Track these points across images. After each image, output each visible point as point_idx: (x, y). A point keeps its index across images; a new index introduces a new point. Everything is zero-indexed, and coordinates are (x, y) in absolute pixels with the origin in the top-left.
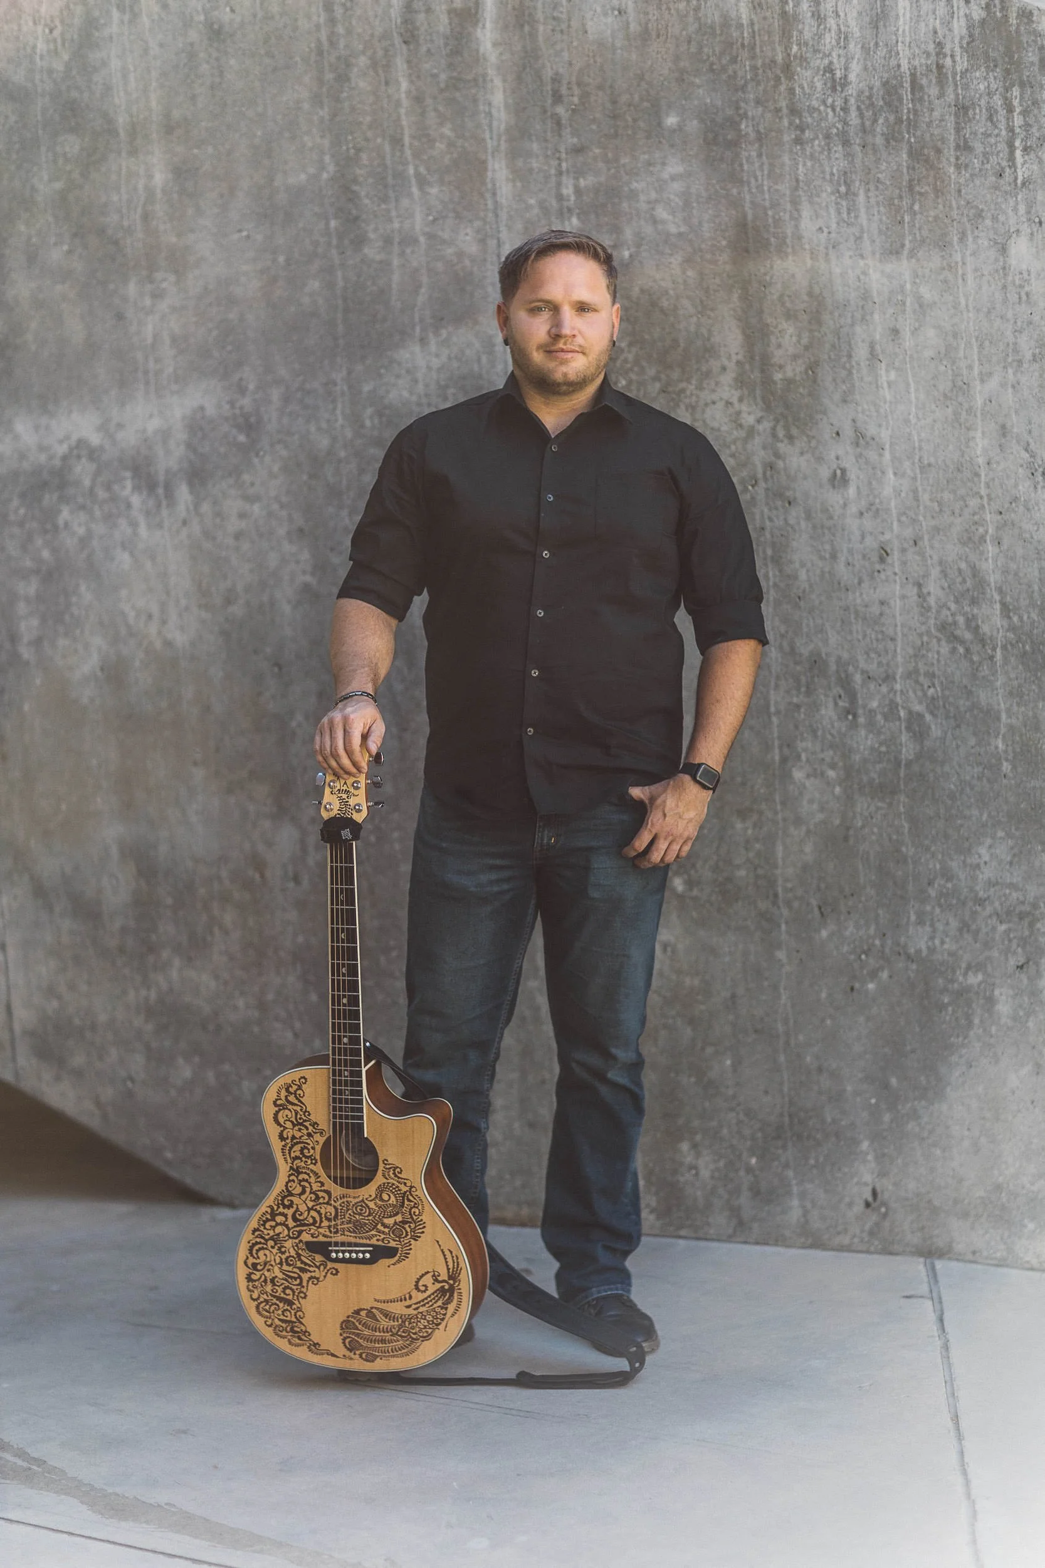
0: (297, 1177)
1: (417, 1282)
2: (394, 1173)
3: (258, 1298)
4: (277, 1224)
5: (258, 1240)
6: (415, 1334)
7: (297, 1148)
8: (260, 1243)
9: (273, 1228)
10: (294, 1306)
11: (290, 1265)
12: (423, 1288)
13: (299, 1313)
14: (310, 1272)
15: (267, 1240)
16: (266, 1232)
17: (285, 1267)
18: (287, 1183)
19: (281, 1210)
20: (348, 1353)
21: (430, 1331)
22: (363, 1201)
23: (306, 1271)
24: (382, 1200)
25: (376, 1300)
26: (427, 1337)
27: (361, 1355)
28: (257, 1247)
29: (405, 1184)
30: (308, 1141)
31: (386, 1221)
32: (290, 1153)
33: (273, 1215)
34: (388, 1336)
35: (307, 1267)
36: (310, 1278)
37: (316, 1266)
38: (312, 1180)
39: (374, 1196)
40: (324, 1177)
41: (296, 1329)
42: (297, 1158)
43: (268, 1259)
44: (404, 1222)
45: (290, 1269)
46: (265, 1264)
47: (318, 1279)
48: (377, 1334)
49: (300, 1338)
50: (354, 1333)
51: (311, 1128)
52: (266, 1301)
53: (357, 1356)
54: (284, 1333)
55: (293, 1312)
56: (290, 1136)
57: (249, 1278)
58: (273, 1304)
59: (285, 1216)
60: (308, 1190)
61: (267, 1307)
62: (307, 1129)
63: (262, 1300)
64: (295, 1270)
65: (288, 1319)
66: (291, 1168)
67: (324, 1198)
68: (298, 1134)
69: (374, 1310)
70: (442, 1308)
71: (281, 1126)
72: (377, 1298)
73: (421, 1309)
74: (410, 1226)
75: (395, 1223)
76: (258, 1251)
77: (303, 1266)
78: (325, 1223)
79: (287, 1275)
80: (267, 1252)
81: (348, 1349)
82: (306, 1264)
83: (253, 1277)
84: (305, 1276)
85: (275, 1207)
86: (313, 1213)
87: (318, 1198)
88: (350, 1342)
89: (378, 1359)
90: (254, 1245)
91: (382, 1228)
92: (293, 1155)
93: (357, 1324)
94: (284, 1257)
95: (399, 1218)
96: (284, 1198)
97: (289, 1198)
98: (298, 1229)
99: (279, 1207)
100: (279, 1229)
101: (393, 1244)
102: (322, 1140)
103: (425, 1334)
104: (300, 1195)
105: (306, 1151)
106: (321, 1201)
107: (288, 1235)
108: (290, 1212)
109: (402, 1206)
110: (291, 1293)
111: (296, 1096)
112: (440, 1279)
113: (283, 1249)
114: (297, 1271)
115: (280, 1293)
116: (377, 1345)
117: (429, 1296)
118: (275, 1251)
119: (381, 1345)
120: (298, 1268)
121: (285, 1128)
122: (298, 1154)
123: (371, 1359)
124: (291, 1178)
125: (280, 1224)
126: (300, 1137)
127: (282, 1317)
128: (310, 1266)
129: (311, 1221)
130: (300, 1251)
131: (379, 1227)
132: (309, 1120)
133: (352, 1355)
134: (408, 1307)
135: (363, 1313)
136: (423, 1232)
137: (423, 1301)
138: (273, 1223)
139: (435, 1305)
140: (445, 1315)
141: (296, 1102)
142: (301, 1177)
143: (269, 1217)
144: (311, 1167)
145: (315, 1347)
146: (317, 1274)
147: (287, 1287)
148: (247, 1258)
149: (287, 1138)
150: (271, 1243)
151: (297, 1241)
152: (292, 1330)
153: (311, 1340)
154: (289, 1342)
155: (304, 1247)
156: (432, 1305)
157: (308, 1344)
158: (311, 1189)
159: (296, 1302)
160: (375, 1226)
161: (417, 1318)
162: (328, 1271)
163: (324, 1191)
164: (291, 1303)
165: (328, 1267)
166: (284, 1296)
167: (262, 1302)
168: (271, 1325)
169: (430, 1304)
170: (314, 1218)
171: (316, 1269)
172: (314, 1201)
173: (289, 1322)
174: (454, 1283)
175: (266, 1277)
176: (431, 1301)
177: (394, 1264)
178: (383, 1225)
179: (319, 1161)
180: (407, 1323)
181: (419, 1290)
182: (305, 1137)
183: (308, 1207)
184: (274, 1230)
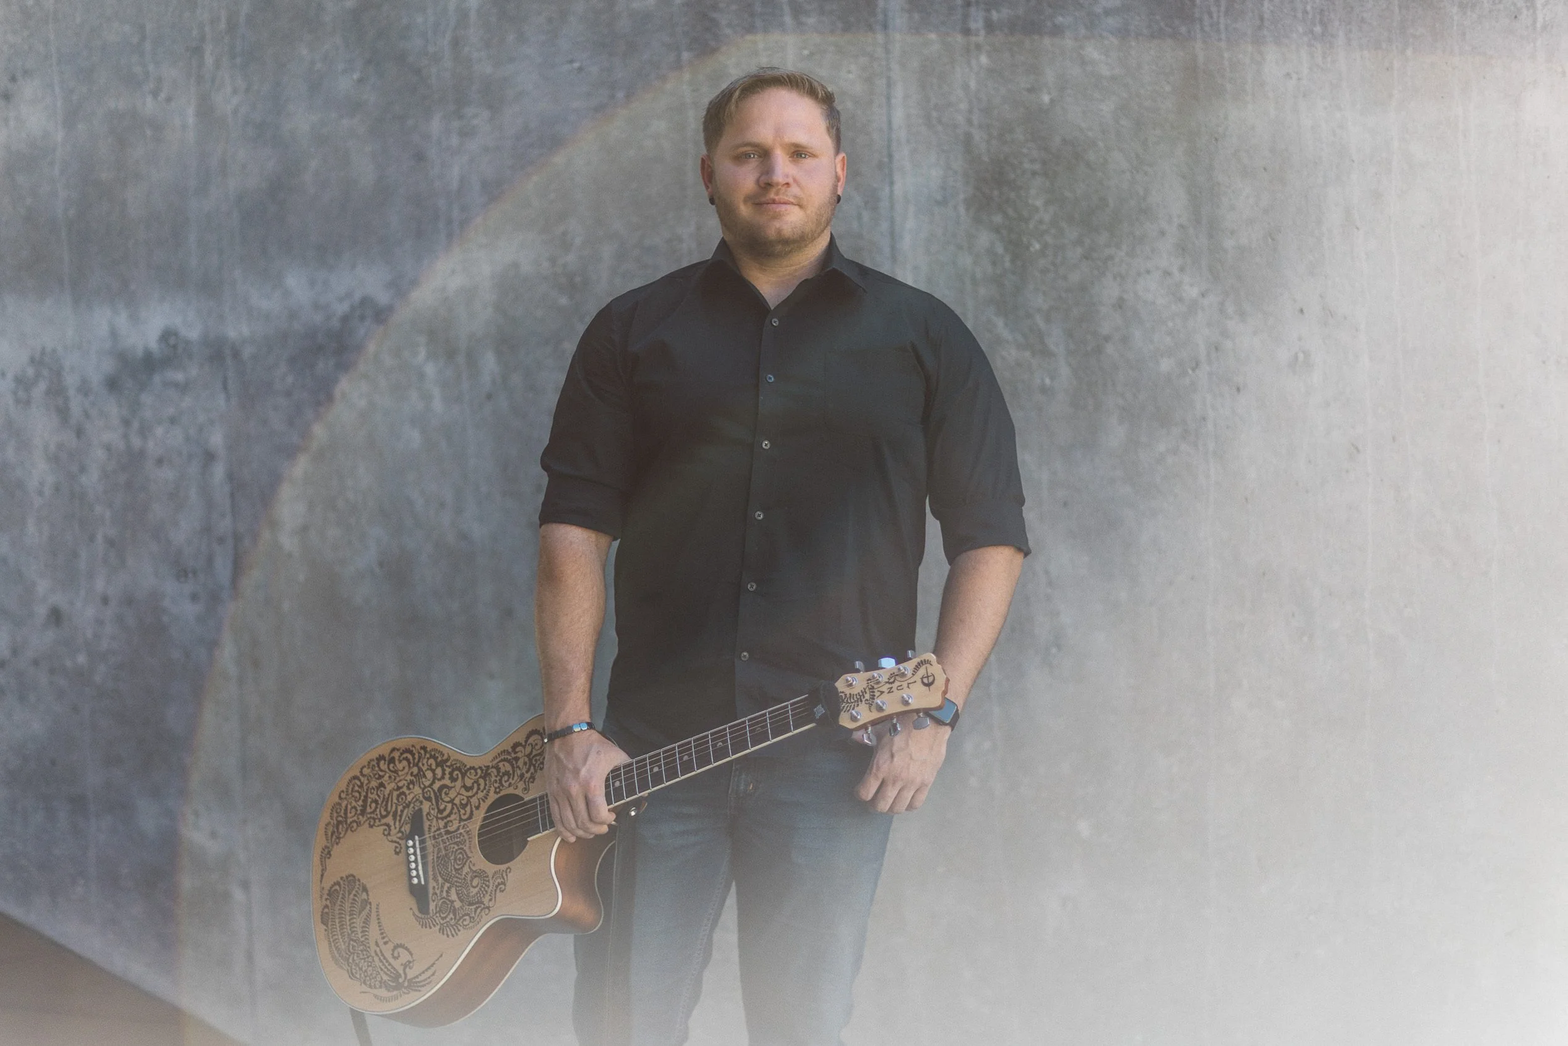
0: (481, 777)
1: (401, 946)
2: (499, 884)
3: (364, 776)
4: (433, 771)
5: (417, 756)
6: (353, 960)
7: (508, 767)
8: (414, 759)
9: (430, 768)
10: (361, 817)
11: (398, 800)
12: (396, 954)
13: (355, 825)
14: (395, 824)
15: (417, 765)
16: (425, 761)
17: (395, 794)
18: (471, 768)
19: (448, 770)
20: (326, 892)
21: (358, 975)
22: (468, 857)
23: (395, 819)
24: (472, 879)
25: (378, 905)
26: (352, 975)
27: (326, 906)
28: (410, 756)
29: (491, 900)
30: (516, 778)
31: (453, 891)
32: (500, 762)
33: (442, 763)
34: (348, 930)
35: (398, 818)
36: (388, 825)
37: (401, 828)
38: (481, 795)
39: (474, 869)
40: (484, 806)
41: (341, 826)
42: (498, 769)
43: (400, 773)
44: (455, 912)
45: (395, 801)
46: (396, 772)
47: (389, 834)
48: (348, 918)
49: (332, 834)
50: (344, 891)
51: (528, 775)
52: (361, 785)
53: (324, 902)
54: (335, 815)
55: (355, 818)
56: (519, 755)
57: (380, 759)
58: (360, 793)
59: (443, 778)
60: (470, 794)
61: (357, 788)
62: (527, 772)
63: (362, 779)
64: (394, 805)
65: (349, 815)
66: (488, 767)
67: (465, 814)
68: (520, 763)
69: (368, 906)
70: (381, 982)
71: (526, 742)
72: (380, 906)
73: (376, 959)
74: (452, 919)
75: (452, 902)
76: (407, 759)
77: (399, 813)
78: (442, 824)
79: (388, 799)
80: (407, 768)
81: (329, 891)
82: (401, 816)
83: (382, 762)
84: (389, 820)
85: (448, 764)
86: (449, 806)
87: (464, 806)
88: (336, 890)
89: (325, 927)
90: (411, 752)
91: (446, 888)
92: (501, 765)
93: (354, 892)
95: (458, 904)
96: (459, 769)
97: (460, 776)
98: (432, 795)
99: (449, 767)
100: (429, 774)
101: (432, 906)
102: (519, 792)
103: (354, 971)
104: (464, 786)
105: (506, 778)
106: (462, 812)
107: (425, 787)
108: (447, 781)
109: (470, 904)
110: (372, 810)
112: (408, 970)
113: (411, 786)
114: (393, 809)
115: (371, 797)
116: (337, 921)
117: (390, 964)
118: (409, 778)
119: (338, 925)
120: (396, 808)
121: (524, 747)
122: (502, 770)
123: (324, 919)
124: (479, 771)
125: (434, 774)
126: (518, 767)
127: (349, 807)
128: (400, 821)
129: (442, 807)
130: (412, 805)
131: (447, 885)
133: (325, 896)
134: (377, 944)
136: (448, 936)
137: (385, 958)
138: (434, 767)
139: (382, 973)
140: (375, 988)
142: (481, 781)
143: (440, 759)
144: (493, 789)
145: (327, 854)
146: (393, 831)
147: (377, 803)
148: (398, 750)
149: (516, 753)
150: (415, 770)
151: (421, 798)
152: (339, 823)
153: (333, 846)
154: (327, 825)
155: (416, 808)
156: (382, 970)
157: (328, 845)
158: (471, 797)
159: (365, 818)
160: (446, 881)
161: (368, 957)
162: (398, 843)
163: (472, 812)
164: (363, 812)
165: (400, 842)
166: (369, 803)
167: (360, 780)
168: (340, 797)
169: (383, 967)
170: (445, 809)
171: (398, 829)
172: (461, 804)
173: (346, 817)
174: (405, 988)
175: (383, 777)
176: (386, 967)
177: (414, 914)
178: (449, 888)
179: (499, 795)
180: (361, 947)
181: (393, 950)
182: (519, 772)
183: (454, 799)
184: (428, 769)
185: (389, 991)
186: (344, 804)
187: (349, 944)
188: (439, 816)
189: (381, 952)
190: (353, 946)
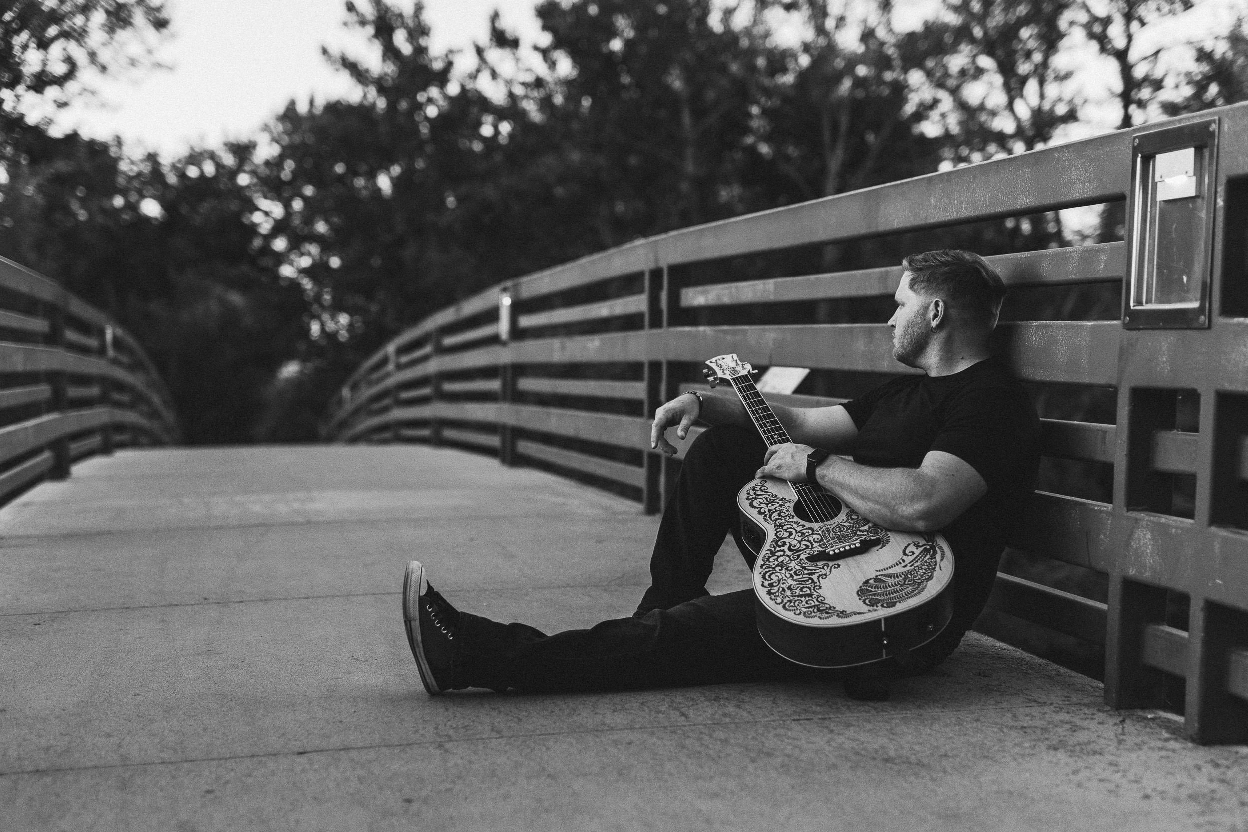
0: (782, 528)
1: (904, 552)
3: (783, 601)
4: (778, 557)
5: (767, 570)
6: (919, 579)
7: (775, 514)
8: (770, 571)
9: (777, 560)
10: (813, 597)
11: (799, 575)
12: (911, 553)
13: (819, 600)
14: (817, 573)
15: (774, 569)
16: (771, 564)
17: (795, 577)
18: (776, 534)
19: (778, 548)
20: (871, 608)
21: (929, 574)
22: (838, 524)
23: (814, 574)
24: (852, 519)
25: (877, 571)
26: (930, 578)
27: (882, 606)
28: (768, 574)
30: (782, 508)
31: (861, 528)
32: (771, 520)
33: (773, 553)
34: (898, 588)
35: (814, 572)
36: (818, 577)
37: (820, 568)
38: (795, 526)
39: (846, 519)
40: (802, 522)
41: (821, 609)
42: (777, 519)
43: (780, 578)
45: (801, 576)
46: (779, 581)
47: (825, 575)
48: (889, 589)
49: (827, 613)
50: (872, 595)
51: (781, 502)
52: (790, 602)
53: (880, 607)
54: (813, 614)
55: (814, 600)
56: (767, 509)
57: (769, 593)
58: (796, 601)
59: (783, 550)
60: (794, 532)
61: (792, 604)
62: (778, 503)
64: (804, 576)
65: (813, 604)
66: (775, 526)
67: (808, 532)
68: (772, 508)
69: (879, 577)
70: (931, 559)
71: (757, 508)
72: (877, 570)
73: (915, 565)
76: (769, 577)
77: (809, 572)
78: (815, 544)
79: (798, 581)
80: (776, 574)
81: (870, 606)
82: (811, 570)
83: (773, 592)
84: (815, 577)
85: (773, 549)
86: (803, 542)
87: (803, 534)
88: (869, 602)
89: (898, 604)
90: (765, 574)
91: (861, 533)
92: (774, 518)
93: (870, 589)
94: (792, 572)
96: (778, 541)
97: (781, 541)
98: (796, 554)
99: (775, 548)
100: (780, 560)
101: (874, 538)
102: (792, 505)
103: (927, 577)
104: (789, 537)
105: (782, 514)
106: (807, 534)
107: (790, 560)
108: (786, 548)
110: (808, 590)
111: (762, 491)
112: (920, 544)
113: (789, 569)
114: (808, 576)
115: (798, 592)
116: (892, 596)
117: (918, 556)
118: (783, 572)
119: (895, 595)
120: (806, 574)
121: (761, 508)
122: (777, 517)
123: (893, 605)
124: (778, 530)
125: (781, 556)
126: (775, 509)
127: (807, 606)
128: (815, 570)
129: (804, 547)
130: (804, 565)
131: (858, 533)
132: (778, 498)
133: (875, 608)
134: (905, 566)
135: (871, 582)
137: (914, 560)
138: (775, 558)
139: (925, 560)
140: (936, 561)
141: (764, 493)
142: (785, 527)
143: (770, 555)
144: (790, 520)
145: (842, 614)
146: (823, 572)
147: (804, 588)
148: (763, 582)
149: (765, 512)
150: (778, 569)
151: (799, 561)
152: (819, 610)
153: (837, 611)
154: (820, 618)
155: (806, 561)
156: (923, 560)
157: (836, 614)
158: (796, 530)
159: (815, 593)
160: (855, 534)
161: (915, 570)
162: (831, 567)
163: (806, 528)
164: (810, 595)
165: (830, 566)
166: (804, 593)
167: (786, 603)
168: (800, 614)
169: (921, 560)
170: (805, 545)
171: (821, 570)
172: (801, 536)
173: (814, 606)
174: (933, 543)
175: (783, 588)
176: (921, 558)
177: (881, 548)
178: (860, 531)
179: (794, 515)
180: (909, 576)
181: (908, 556)
182: (779, 507)
183: (798, 541)
184: (777, 561)
185: (937, 553)
186: (804, 610)
187: (907, 585)
188: (810, 547)
189: (909, 563)
190: (909, 581)
